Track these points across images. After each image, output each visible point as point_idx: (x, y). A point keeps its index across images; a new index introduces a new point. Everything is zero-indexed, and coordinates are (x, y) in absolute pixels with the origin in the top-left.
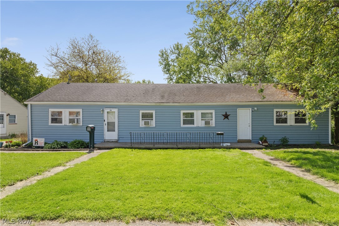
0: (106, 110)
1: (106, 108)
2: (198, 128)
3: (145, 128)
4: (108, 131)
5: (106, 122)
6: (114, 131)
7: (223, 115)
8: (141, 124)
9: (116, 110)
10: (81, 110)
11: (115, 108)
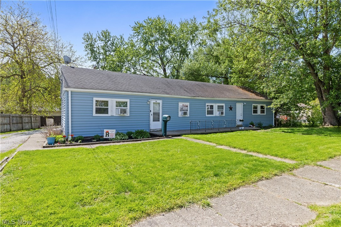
0: (153, 101)
1: (152, 99)
2: (216, 117)
3: (182, 117)
4: (153, 121)
5: (152, 113)
6: (159, 121)
7: (229, 108)
8: (179, 115)
9: (160, 101)
10: (128, 101)
11: (160, 99)
